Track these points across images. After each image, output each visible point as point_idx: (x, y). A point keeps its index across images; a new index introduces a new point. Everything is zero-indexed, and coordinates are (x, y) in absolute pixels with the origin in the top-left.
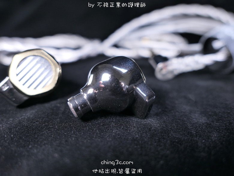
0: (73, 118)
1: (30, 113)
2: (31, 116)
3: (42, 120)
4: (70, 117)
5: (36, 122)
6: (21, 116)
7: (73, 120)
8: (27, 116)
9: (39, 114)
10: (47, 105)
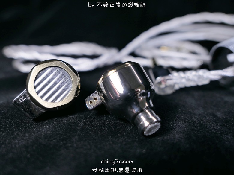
0: (92, 136)
1: (46, 128)
2: (49, 132)
3: (60, 138)
4: (88, 134)
5: (54, 139)
6: (38, 132)
7: (92, 137)
8: (45, 131)
9: (57, 130)
10: (65, 120)
